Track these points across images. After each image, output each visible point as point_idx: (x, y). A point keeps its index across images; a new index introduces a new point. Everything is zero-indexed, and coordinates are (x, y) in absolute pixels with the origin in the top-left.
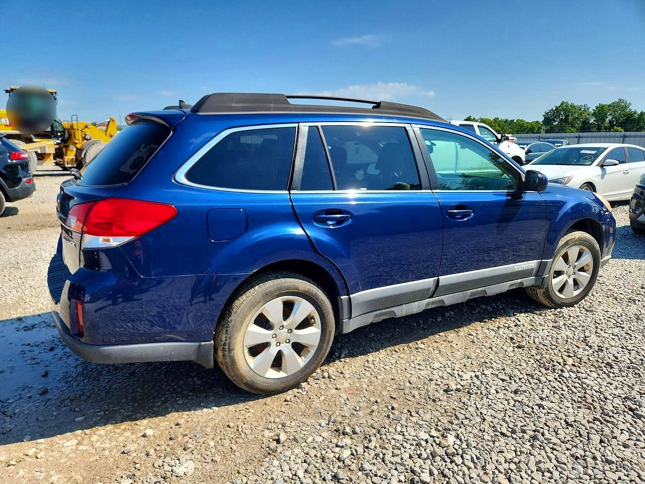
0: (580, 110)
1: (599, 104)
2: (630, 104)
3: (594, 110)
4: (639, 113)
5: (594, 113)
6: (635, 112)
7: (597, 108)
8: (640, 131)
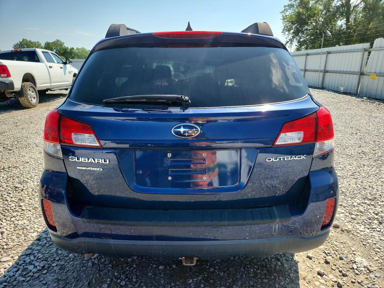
0: (35, 45)
1: (47, 42)
2: (63, 43)
3: (44, 45)
4: (70, 48)
5: (45, 47)
6: (68, 48)
7: (46, 44)
8: (73, 59)
